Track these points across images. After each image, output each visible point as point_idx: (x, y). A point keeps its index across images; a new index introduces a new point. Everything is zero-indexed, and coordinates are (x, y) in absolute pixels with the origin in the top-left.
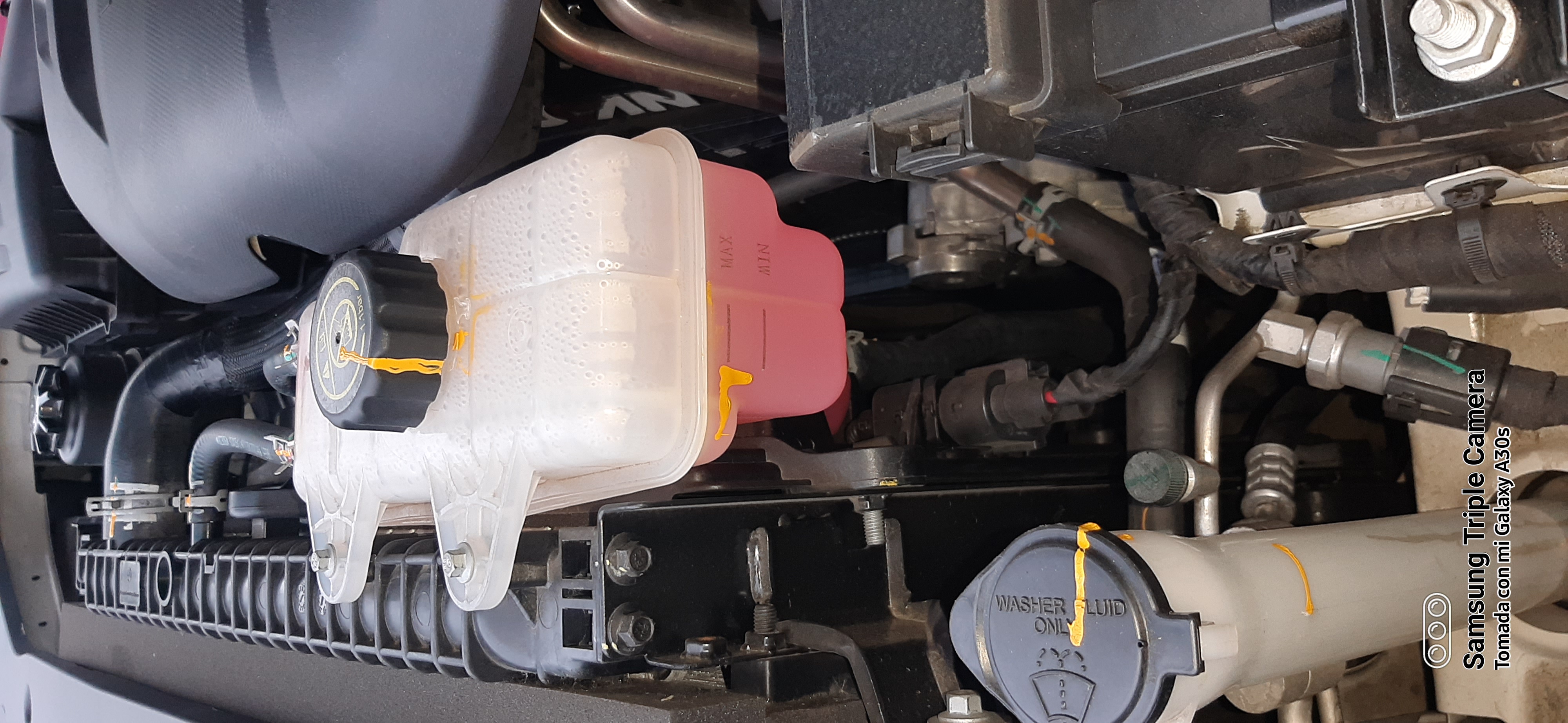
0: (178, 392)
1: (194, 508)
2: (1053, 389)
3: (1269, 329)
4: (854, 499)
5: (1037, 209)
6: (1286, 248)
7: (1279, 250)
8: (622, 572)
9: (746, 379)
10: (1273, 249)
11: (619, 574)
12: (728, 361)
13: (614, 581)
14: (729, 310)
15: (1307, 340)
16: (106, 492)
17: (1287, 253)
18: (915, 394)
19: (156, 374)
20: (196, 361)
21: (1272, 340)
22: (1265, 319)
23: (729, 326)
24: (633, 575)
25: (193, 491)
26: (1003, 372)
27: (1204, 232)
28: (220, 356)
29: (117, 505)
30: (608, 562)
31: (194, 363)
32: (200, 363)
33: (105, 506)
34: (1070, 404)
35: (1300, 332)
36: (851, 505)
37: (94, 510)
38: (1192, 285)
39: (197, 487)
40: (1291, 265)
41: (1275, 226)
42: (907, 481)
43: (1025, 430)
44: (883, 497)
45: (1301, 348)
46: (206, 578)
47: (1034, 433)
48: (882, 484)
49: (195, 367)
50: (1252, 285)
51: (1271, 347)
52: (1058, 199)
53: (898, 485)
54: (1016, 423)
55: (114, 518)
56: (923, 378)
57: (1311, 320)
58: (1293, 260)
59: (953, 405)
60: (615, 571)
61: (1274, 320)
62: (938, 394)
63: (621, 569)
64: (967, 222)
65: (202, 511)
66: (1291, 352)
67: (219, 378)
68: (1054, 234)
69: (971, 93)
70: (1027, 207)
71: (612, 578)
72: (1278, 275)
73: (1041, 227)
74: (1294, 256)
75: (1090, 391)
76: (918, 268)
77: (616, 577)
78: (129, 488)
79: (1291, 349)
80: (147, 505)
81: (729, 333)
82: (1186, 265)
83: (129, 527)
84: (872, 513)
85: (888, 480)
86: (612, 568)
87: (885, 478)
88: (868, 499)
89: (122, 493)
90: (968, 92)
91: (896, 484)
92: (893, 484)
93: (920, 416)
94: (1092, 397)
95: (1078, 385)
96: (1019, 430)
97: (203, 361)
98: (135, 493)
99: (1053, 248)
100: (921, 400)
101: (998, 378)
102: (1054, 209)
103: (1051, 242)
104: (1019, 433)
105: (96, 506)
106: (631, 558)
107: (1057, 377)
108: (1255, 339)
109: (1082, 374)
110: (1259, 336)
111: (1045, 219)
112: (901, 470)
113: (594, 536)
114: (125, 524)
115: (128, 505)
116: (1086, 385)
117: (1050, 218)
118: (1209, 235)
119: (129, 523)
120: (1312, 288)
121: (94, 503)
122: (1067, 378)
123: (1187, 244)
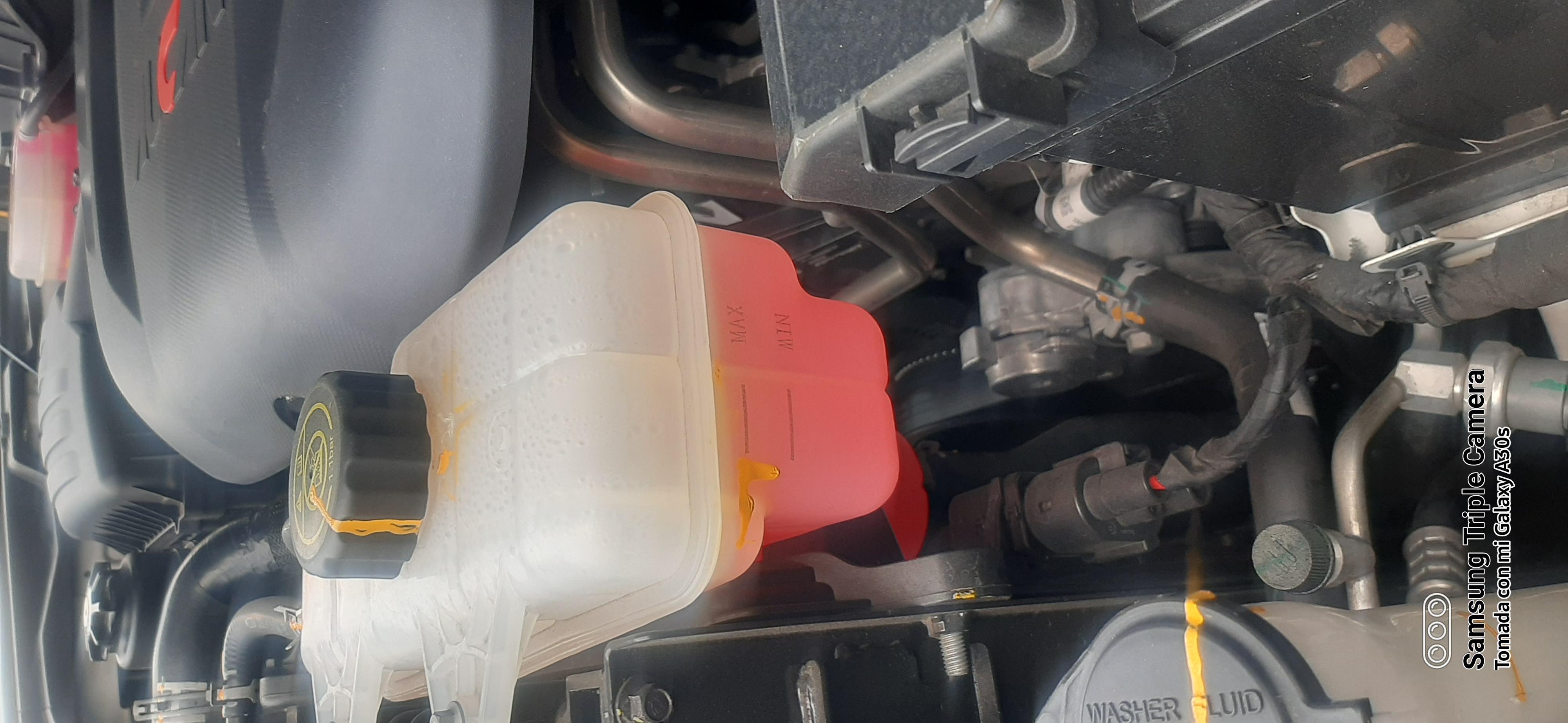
0: (226, 580)
1: (227, 701)
2: (1157, 472)
3: (1409, 372)
4: (927, 620)
5: (1120, 286)
6: (1415, 268)
7: (1407, 273)
9: (771, 473)
12: (747, 451)
14: (744, 392)
15: (1459, 377)
16: (153, 693)
17: (1417, 274)
18: (995, 494)
19: (202, 563)
20: (244, 545)
21: (1415, 384)
22: (1401, 360)
23: (745, 411)
25: (226, 682)
26: (1095, 460)
27: (1314, 266)
28: (266, 537)
29: (164, 707)
30: (620, 712)
31: (240, 548)
32: (247, 547)
33: (153, 708)
34: (1180, 488)
35: (1448, 371)
36: (924, 629)
37: (142, 714)
38: (1306, 329)
39: (230, 678)
40: (1425, 288)
41: (1399, 245)
42: (986, 592)
43: (1131, 527)
44: (962, 614)
45: (1453, 390)
47: (1140, 531)
48: (955, 597)
49: (242, 551)
50: (1381, 324)
51: (1415, 393)
52: (1142, 272)
53: (976, 597)
54: (1118, 518)
56: (1003, 476)
57: (1460, 355)
58: (1426, 282)
59: (1040, 505)
61: (1414, 360)
62: (1022, 494)
64: (1046, 315)
65: (236, 704)
66: (1442, 397)
67: (266, 562)
68: (1143, 312)
69: (972, 41)
70: (1108, 285)
72: (1411, 304)
73: (1126, 305)
74: (1426, 277)
75: (1201, 469)
76: (999, 373)
78: (176, 687)
79: (1441, 393)
80: (195, 704)
81: (746, 419)
82: (1297, 306)
84: (950, 636)
85: (962, 592)
87: (958, 590)
88: (942, 618)
89: (170, 694)
90: (968, 41)
91: (973, 596)
92: (968, 596)
93: (1003, 520)
94: (1205, 477)
95: (1187, 464)
96: (1124, 528)
97: (249, 544)
98: (183, 693)
99: (1143, 328)
100: (1002, 503)
101: (1090, 469)
102: (1139, 284)
103: (1140, 320)
104: (1124, 532)
105: (143, 710)
106: (646, 705)
107: (1160, 457)
108: (1394, 385)
109: (1190, 452)
110: (1398, 381)
111: (1130, 297)
112: (978, 579)
115: (175, 706)
116: (1196, 463)
117: (1136, 294)
118: (1319, 269)
120: (1456, 312)
121: (142, 706)
122: (1172, 457)
123: (1295, 282)
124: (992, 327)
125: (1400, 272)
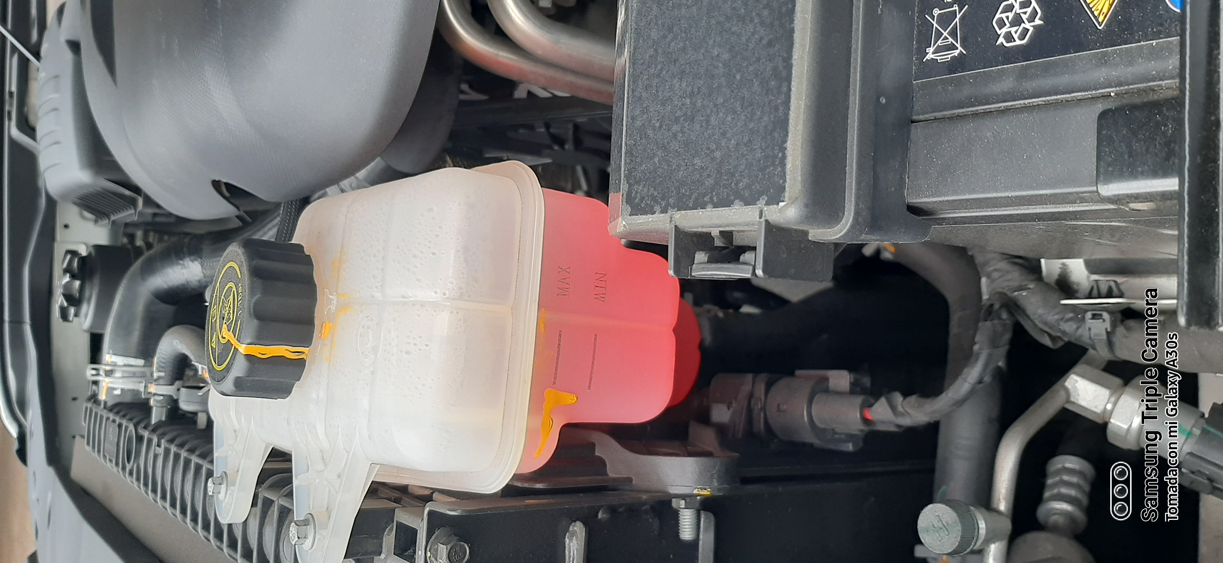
0: (165, 286)
1: (155, 394)
2: (871, 406)
3: (1076, 385)
4: (672, 499)
6: (1101, 315)
7: (1094, 317)
9: (570, 399)
10: (1089, 315)
14: (560, 335)
15: (1113, 399)
16: (104, 362)
17: (1101, 320)
18: (747, 388)
20: (181, 261)
21: (1078, 395)
22: (1074, 373)
23: (558, 352)
25: (156, 380)
26: (827, 380)
27: (1026, 285)
28: (200, 260)
29: (109, 373)
30: (429, 554)
31: (178, 264)
32: (184, 265)
33: (102, 372)
34: (884, 423)
35: (1106, 392)
36: (670, 503)
37: (93, 375)
38: (1007, 336)
39: (159, 378)
40: (1104, 333)
41: (1094, 293)
43: (842, 435)
44: (698, 502)
45: (1105, 408)
46: (156, 456)
47: (851, 438)
48: (697, 492)
49: (179, 267)
50: (1063, 342)
51: (1076, 402)
53: (712, 493)
54: (834, 428)
55: (107, 383)
56: (757, 373)
57: (1117, 381)
58: (1106, 329)
59: (779, 406)
60: (435, 561)
61: (1083, 376)
63: (440, 561)
65: (162, 398)
66: (1096, 410)
67: (197, 278)
69: (767, 221)
74: (1108, 325)
75: (902, 415)
78: (120, 360)
79: (1096, 407)
80: (134, 375)
81: (557, 358)
82: (1005, 315)
83: (118, 392)
84: (688, 509)
85: (702, 490)
86: (433, 559)
87: (698, 487)
88: (685, 501)
89: (115, 364)
90: (763, 219)
91: (709, 493)
92: (705, 492)
93: (750, 410)
94: (905, 422)
95: (893, 408)
97: (186, 263)
98: (125, 365)
100: (751, 396)
101: (822, 386)
105: (94, 372)
106: (450, 552)
107: (875, 396)
108: (1062, 393)
109: (898, 397)
110: (1067, 390)
112: (715, 480)
113: (420, 525)
114: (115, 389)
115: (118, 374)
116: (900, 408)
118: (1030, 289)
119: (118, 389)
120: (1123, 355)
121: (93, 369)
122: (883, 400)
123: (1008, 293)
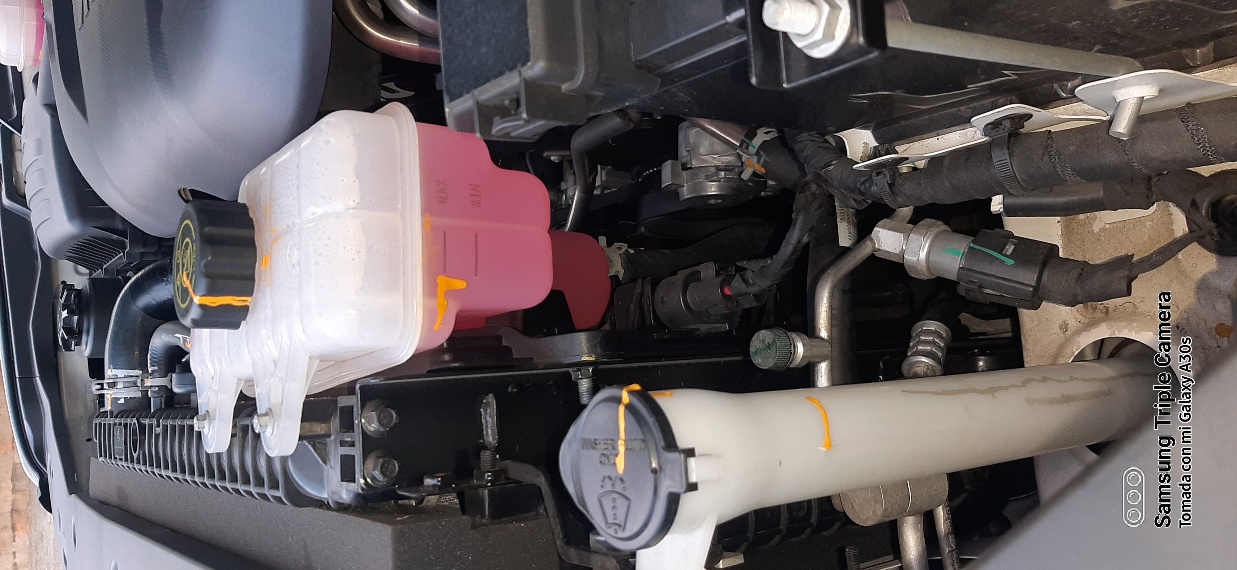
0: (154, 302)
1: (151, 387)
2: (728, 284)
3: (880, 235)
5: (753, 146)
6: (884, 172)
7: (878, 174)
8: (374, 428)
9: (461, 284)
11: (372, 429)
12: (445, 271)
13: (369, 433)
14: (445, 234)
15: (906, 240)
16: (106, 377)
17: (883, 176)
18: (638, 290)
19: (139, 288)
21: (882, 242)
22: (877, 227)
23: (445, 246)
24: (382, 429)
25: (151, 375)
26: (698, 272)
27: (831, 162)
29: (113, 385)
30: (363, 421)
33: (105, 386)
34: (742, 295)
35: (900, 236)
37: (98, 390)
39: (153, 371)
40: (887, 185)
44: (591, 369)
45: (901, 249)
46: (157, 436)
48: (589, 359)
49: (164, 283)
50: (870, 202)
51: (880, 249)
53: (597, 359)
55: (111, 395)
56: (643, 278)
58: (888, 182)
59: (662, 298)
60: (369, 427)
61: (883, 227)
62: (653, 291)
63: (373, 425)
64: (716, 157)
65: (157, 389)
66: (896, 252)
68: (765, 165)
70: (745, 145)
71: (366, 431)
72: (881, 193)
73: (755, 159)
74: (888, 178)
76: (686, 193)
77: (370, 431)
78: (121, 373)
79: (894, 250)
80: (134, 385)
81: (445, 251)
82: (814, 187)
83: (122, 401)
84: (584, 380)
85: (593, 356)
86: (366, 424)
87: (586, 355)
88: (578, 370)
89: (116, 377)
90: (522, 78)
92: (592, 359)
93: (641, 307)
95: (746, 281)
96: (713, 316)
98: (125, 377)
100: (642, 295)
102: (765, 146)
103: (763, 170)
104: (716, 318)
105: (98, 387)
106: (379, 418)
107: (730, 275)
110: (873, 240)
111: (757, 153)
113: (354, 401)
114: (119, 399)
115: (120, 385)
116: (751, 281)
117: (761, 153)
119: (121, 398)
121: (98, 384)
122: (737, 277)
123: (819, 171)
124: (684, 160)
125: (874, 174)
